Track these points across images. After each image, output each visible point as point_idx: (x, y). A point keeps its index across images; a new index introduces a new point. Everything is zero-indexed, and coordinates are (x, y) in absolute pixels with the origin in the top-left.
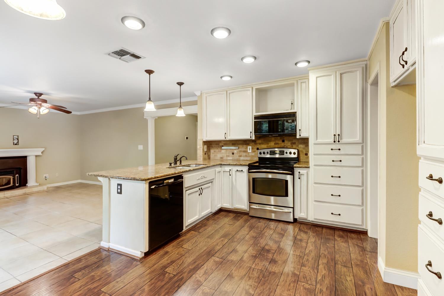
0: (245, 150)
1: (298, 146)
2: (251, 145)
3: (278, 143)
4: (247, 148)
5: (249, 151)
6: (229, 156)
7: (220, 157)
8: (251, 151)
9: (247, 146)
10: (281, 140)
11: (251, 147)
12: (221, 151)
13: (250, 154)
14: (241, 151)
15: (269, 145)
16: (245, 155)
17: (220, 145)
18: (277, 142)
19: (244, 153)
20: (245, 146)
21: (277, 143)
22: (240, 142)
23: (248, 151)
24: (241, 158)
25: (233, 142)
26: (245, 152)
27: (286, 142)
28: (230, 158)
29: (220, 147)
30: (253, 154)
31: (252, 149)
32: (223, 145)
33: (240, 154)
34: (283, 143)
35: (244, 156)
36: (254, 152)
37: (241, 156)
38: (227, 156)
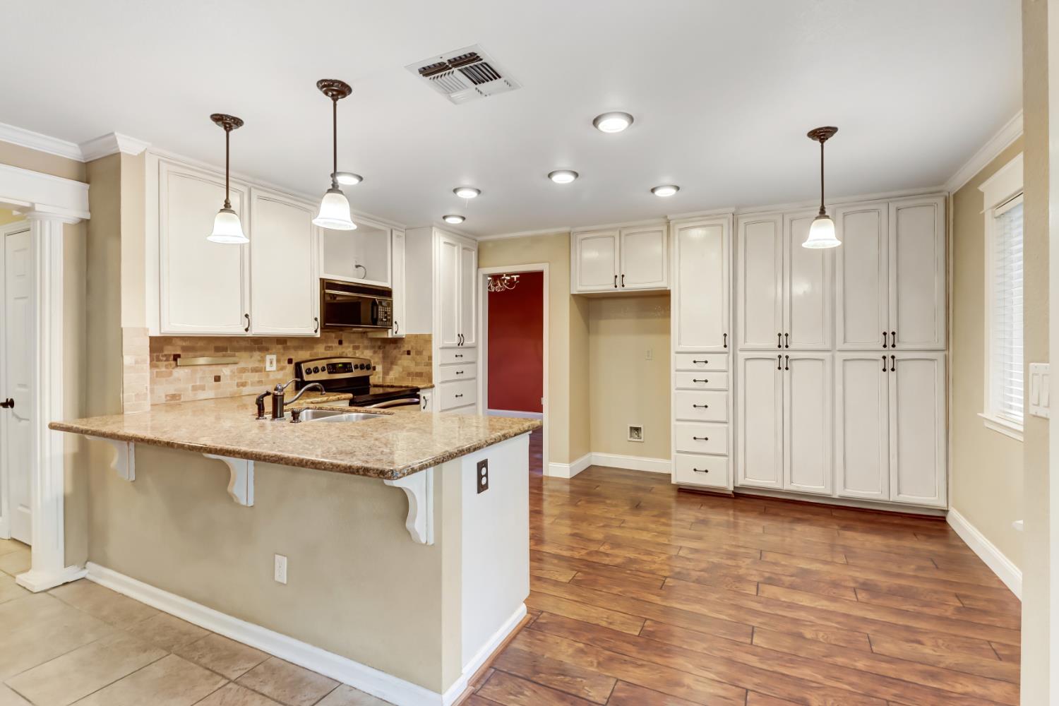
0: (257, 365)
1: (363, 353)
2: (274, 350)
3: (332, 347)
4: (263, 360)
5: (268, 369)
6: (203, 388)
7: (166, 396)
8: (274, 368)
9: (262, 354)
10: (337, 341)
11: (274, 357)
12: (171, 374)
13: (272, 377)
14: (243, 370)
15: (315, 351)
16: (257, 379)
17: (166, 353)
18: (330, 345)
19: (254, 374)
20: (257, 355)
21: (330, 347)
22: (243, 344)
23: (265, 368)
24: (244, 388)
25: (219, 344)
26: (257, 371)
27: (345, 344)
28: (210, 394)
29: (167, 360)
30: (280, 375)
31: (278, 361)
32: (178, 353)
33: (241, 378)
34: (340, 346)
35: (253, 384)
36: (283, 368)
37: (244, 384)
38: (195, 388)
